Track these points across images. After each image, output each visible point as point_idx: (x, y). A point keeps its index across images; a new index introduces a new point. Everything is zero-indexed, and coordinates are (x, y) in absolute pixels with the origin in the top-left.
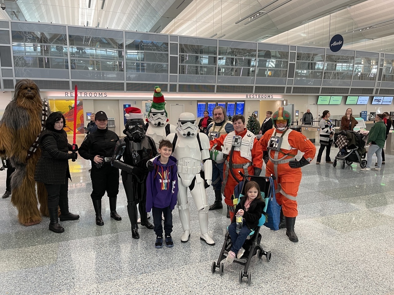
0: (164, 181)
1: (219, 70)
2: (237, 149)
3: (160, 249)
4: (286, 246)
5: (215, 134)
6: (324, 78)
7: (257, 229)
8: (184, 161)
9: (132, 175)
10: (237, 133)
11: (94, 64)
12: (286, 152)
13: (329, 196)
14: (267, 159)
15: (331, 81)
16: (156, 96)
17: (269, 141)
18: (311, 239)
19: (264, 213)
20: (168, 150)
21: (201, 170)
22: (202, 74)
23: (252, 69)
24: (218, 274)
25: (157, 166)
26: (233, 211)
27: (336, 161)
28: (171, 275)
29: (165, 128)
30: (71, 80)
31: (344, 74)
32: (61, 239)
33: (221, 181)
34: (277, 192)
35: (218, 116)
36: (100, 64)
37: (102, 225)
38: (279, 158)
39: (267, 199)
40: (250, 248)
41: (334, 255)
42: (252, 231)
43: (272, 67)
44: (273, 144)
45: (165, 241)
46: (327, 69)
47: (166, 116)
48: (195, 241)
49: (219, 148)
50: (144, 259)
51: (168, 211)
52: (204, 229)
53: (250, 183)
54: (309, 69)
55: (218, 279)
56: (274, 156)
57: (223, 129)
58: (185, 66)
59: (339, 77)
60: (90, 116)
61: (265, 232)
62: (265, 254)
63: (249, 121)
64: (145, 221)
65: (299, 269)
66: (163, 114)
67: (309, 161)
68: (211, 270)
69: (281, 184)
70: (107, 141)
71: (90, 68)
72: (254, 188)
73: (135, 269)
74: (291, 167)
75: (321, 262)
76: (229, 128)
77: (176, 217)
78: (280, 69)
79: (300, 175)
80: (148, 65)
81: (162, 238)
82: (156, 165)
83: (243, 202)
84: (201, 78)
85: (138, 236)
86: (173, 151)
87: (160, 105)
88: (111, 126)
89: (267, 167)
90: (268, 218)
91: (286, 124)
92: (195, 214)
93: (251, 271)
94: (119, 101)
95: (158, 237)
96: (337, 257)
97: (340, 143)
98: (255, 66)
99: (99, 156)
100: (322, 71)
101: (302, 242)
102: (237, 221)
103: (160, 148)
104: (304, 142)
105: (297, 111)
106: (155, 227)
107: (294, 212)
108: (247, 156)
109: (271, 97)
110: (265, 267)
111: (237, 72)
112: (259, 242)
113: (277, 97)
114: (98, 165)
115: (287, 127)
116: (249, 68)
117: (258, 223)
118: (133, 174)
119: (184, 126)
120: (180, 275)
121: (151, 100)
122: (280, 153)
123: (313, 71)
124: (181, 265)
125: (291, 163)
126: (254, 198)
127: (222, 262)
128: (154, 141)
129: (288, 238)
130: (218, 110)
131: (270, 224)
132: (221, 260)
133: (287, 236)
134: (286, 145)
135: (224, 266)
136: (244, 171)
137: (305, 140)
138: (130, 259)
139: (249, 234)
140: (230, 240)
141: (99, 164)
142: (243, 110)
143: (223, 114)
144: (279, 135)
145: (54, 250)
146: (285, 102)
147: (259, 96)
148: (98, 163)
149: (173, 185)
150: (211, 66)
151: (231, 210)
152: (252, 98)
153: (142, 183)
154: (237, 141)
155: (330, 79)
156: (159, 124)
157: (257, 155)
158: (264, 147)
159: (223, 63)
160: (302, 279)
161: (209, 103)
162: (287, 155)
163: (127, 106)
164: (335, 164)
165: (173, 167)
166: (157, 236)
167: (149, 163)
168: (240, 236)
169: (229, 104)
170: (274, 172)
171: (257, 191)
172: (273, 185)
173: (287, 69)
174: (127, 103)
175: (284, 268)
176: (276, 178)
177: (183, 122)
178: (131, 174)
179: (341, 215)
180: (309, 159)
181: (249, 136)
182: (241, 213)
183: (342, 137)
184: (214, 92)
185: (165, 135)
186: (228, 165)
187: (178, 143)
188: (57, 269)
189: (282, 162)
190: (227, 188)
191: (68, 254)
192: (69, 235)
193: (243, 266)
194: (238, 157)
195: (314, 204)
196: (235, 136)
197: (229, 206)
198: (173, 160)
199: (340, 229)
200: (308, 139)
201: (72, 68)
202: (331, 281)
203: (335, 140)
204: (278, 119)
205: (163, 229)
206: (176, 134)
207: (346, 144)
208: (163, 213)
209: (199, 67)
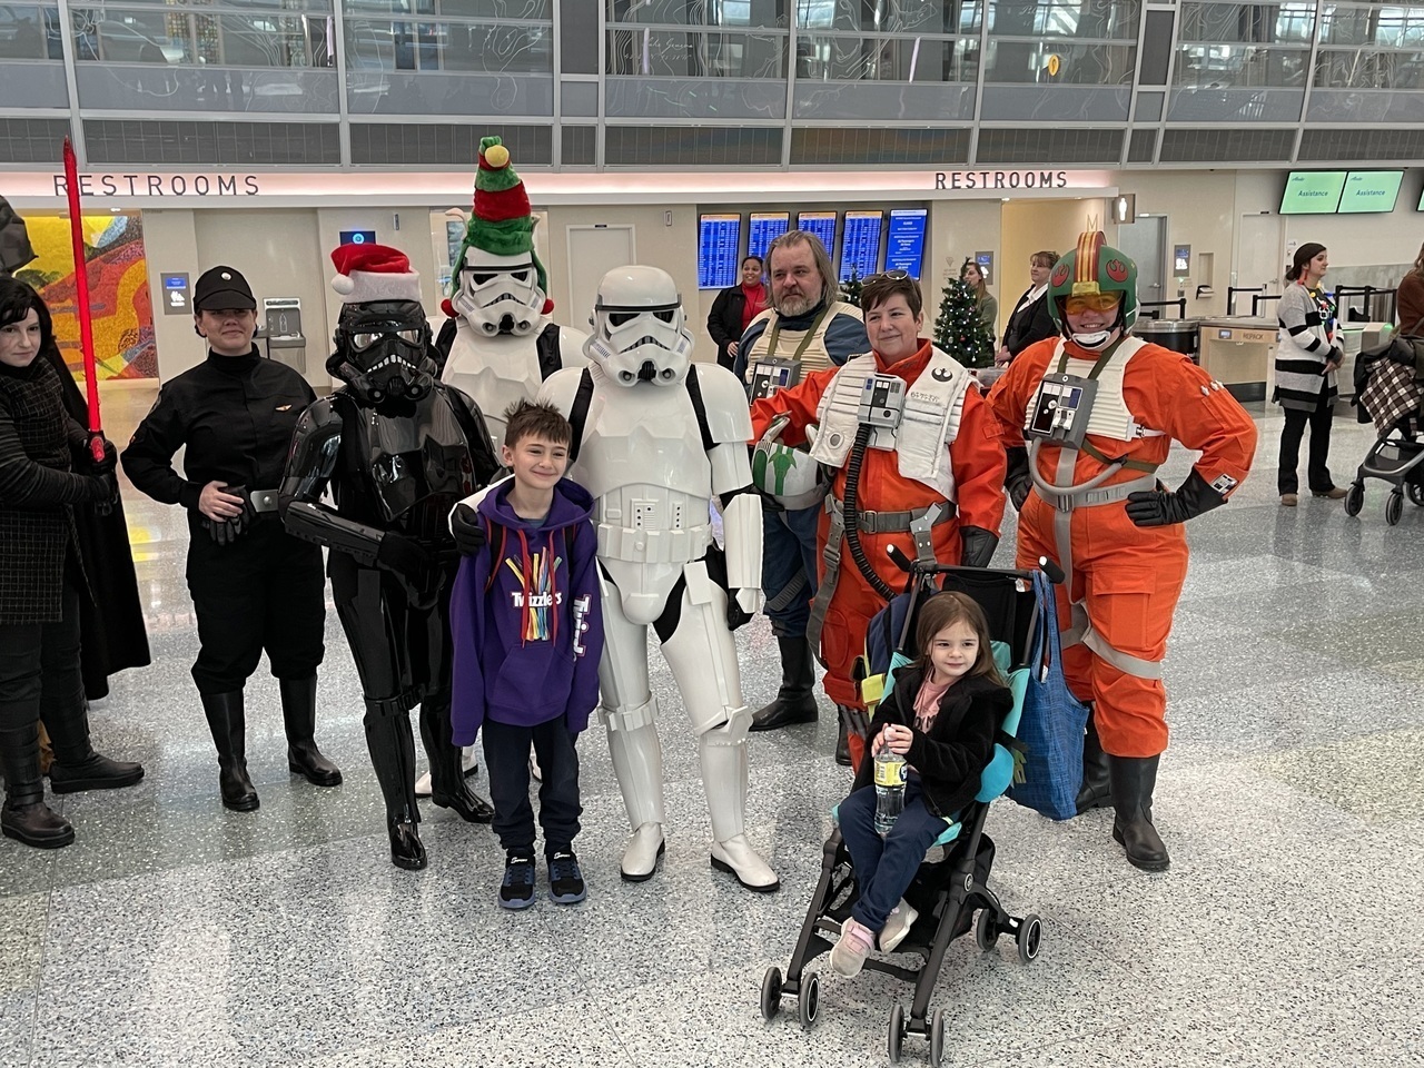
0: (535, 598)
1: (804, 50)
2: (882, 441)
3: (523, 913)
4: (1109, 891)
5: (777, 372)
6: (1316, 84)
7: (972, 812)
8: (626, 506)
9: (378, 573)
10: (884, 364)
11: (187, 32)
12: (1114, 451)
13: (1323, 652)
14: (1021, 487)
15: (1352, 96)
16: (488, 189)
17: (1034, 400)
18: (1227, 856)
19: (1007, 742)
20: (548, 454)
21: (710, 542)
22: (721, 73)
23: (963, 42)
24: (791, 1024)
25: (499, 530)
26: (862, 730)
27: (1359, 487)
28: (575, 1033)
29: (539, 343)
30: (76, 115)
31: (1414, 59)
32: (62, 875)
33: (807, 591)
34: (1070, 639)
35: (789, 280)
36: (220, 31)
37: (253, 809)
38: (1078, 480)
39: (1022, 677)
40: (942, 902)
41: (1334, 926)
42: (948, 826)
43: (1062, 31)
44: (1052, 412)
45: (547, 876)
46: (1333, 39)
47: (542, 284)
48: (685, 872)
49: (795, 438)
50: (450, 960)
51: (557, 739)
52: (729, 820)
53: (942, 599)
54: (1241, 36)
55: (794, 1046)
56: (1055, 471)
57: (818, 345)
58: (635, 36)
59: (1390, 78)
60: (179, 291)
61: (1013, 825)
62: (1011, 930)
63: (947, 300)
64: (450, 786)
65: (1168, 994)
66: (522, 277)
67: (1223, 490)
68: (761, 1007)
69: (1089, 604)
70: (257, 411)
71: (172, 55)
72: (959, 623)
73: (409, 1007)
74: (1136, 520)
75: (1270, 958)
76: (846, 342)
77: (598, 764)
78: (1099, 42)
79: (1177, 560)
80: (458, 32)
81: (532, 862)
82: (493, 523)
83: (909, 692)
84: (715, 93)
85: (419, 855)
86: (574, 453)
87: (510, 229)
88: (283, 338)
89: (1023, 524)
90: (1024, 761)
91: (1112, 316)
92: (687, 750)
93: (944, 1007)
94: (319, 212)
95: (515, 860)
96: (1348, 934)
97: (1384, 401)
98: (980, 31)
99: (224, 484)
100: (1308, 46)
101: (1187, 869)
102: (878, 779)
103: (511, 441)
104: (1198, 402)
105: (1182, 251)
106: (498, 816)
107: (1148, 731)
108: (928, 475)
109: (1055, 182)
110: (1011, 986)
111: (893, 61)
112: (982, 872)
113: (1083, 180)
114: (221, 528)
115: (1117, 330)
116: (948, 37)
117: (977, 786)
118: (386, 568)
119: (626, 333)
120: (616, 1029)
121: (464, 208)
122: (1083, 454)
123: (1266, 46)
124: (619, 985)
125: (1136, 502)
126: (960, 671)
127: (813, 966)
128: (478, 411)
129: (1124, 851)
130: (793, 250)
131: (1033, 791)
132: (807, 958)
133: (1116, 843)
134: (1113, 419)
135: (820, 986)
136: (913, 546)
137: (1205, 390)
138: (382, 963)
139: (933, 839)
140: (846, 868)
141: (225, 524)
142: (921, 247)
143: (816, 269)
144: (1080, 368)
145: (30, 929)
146: (1123, 206)
147: (1000, 176)
148: (220, 519)
149: (580, 615)
150: (763, 30)
151: (855, 727)
152: (964, 186)
153: (432, 608)
154: (882, 401)
155: (1345, 85)
156: (507, 326)
157: (976, 471)
158: (1008, 429)
159: (823, 16)
160: (1180, 1037)
161: (755, 218)
162: (1116, 467)
163: (358, 240)
164: (1356, 500)
165: (576, 536)
166: (510, 855)
167: (460, 515)
168: (892, 850)
169: (852, 221)
170: (1054, 545)
171: (974, 637)
172: (1052, 607)
173: (1133, 42)
174: (358, 225)
175: (1098, 987)
176: (1063, 576)
177: (620, 316)
178: (375, 567)
179: (1374, 742)
180: (1224, 481)
181: (941, 378)
182: (898, 744)
183: (1391, 370)
184: (778, 161)
185: (534, 381)
186: (838, 519)
187: (597, 414)
188: (46, 1012)
189: (1092, 500)
190: (834, 625)
191: (92, 943)
192: (97, 858)
193: (907, 984)
194: (887, 481)
195: (1251, 691)
196: (872, 375)
197: (843, 708)
198: (575, 500)
199: (1367, 807)
200: (1218, 385)
201: (83, 53)
202: (1313, 1047)
203: (1360, 386)
204: (1075, 292)
205: (537, 822)
206: (586, 373)
207: (1411, 403)
208: (533, 749)
209: (705, 37)
